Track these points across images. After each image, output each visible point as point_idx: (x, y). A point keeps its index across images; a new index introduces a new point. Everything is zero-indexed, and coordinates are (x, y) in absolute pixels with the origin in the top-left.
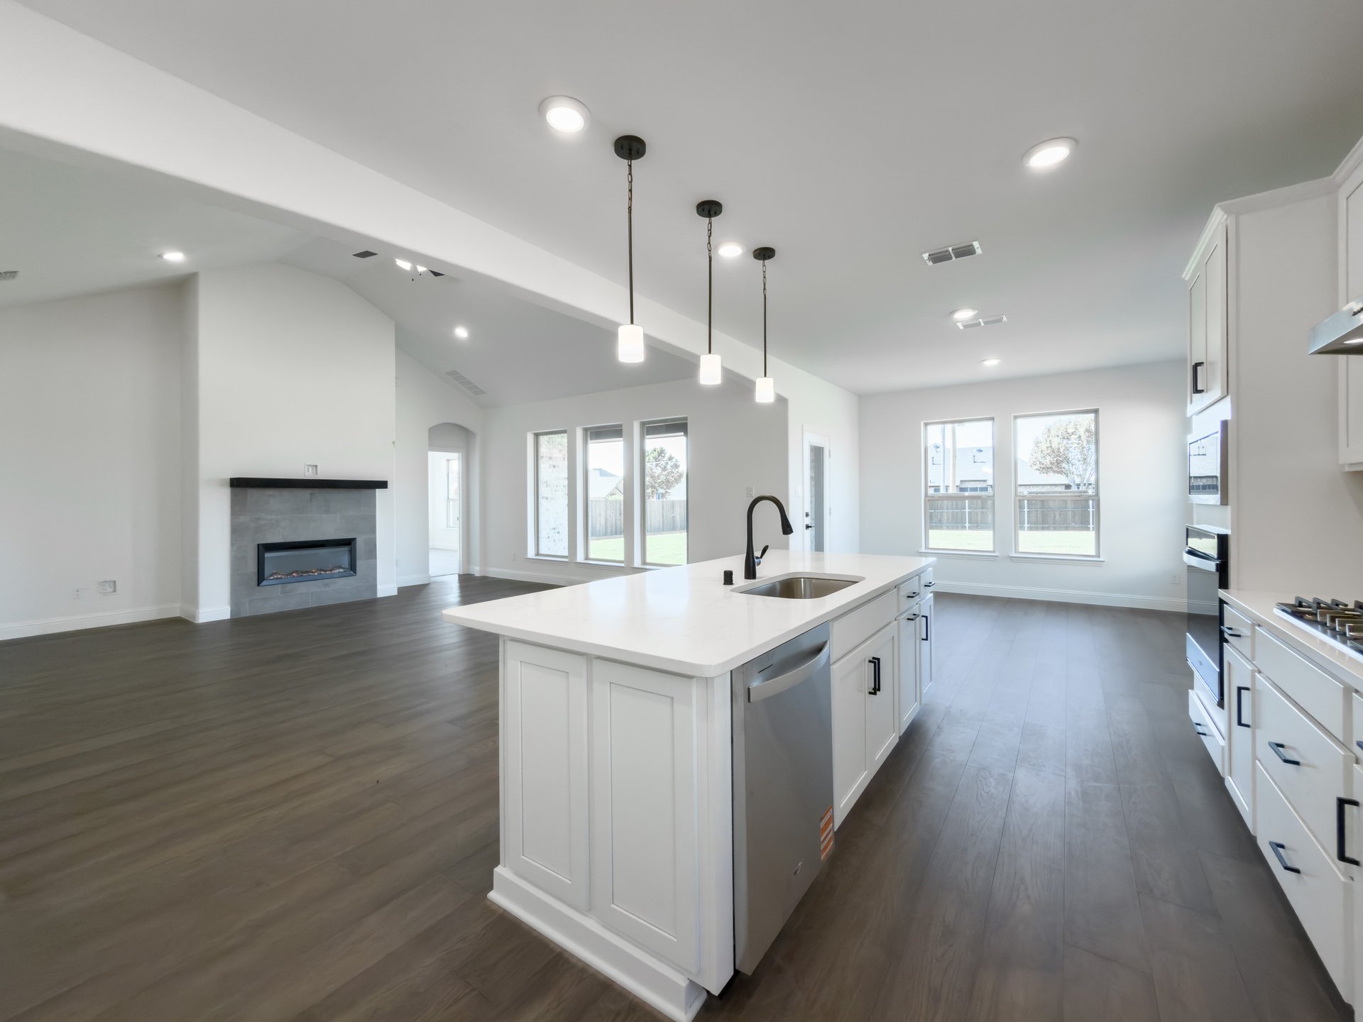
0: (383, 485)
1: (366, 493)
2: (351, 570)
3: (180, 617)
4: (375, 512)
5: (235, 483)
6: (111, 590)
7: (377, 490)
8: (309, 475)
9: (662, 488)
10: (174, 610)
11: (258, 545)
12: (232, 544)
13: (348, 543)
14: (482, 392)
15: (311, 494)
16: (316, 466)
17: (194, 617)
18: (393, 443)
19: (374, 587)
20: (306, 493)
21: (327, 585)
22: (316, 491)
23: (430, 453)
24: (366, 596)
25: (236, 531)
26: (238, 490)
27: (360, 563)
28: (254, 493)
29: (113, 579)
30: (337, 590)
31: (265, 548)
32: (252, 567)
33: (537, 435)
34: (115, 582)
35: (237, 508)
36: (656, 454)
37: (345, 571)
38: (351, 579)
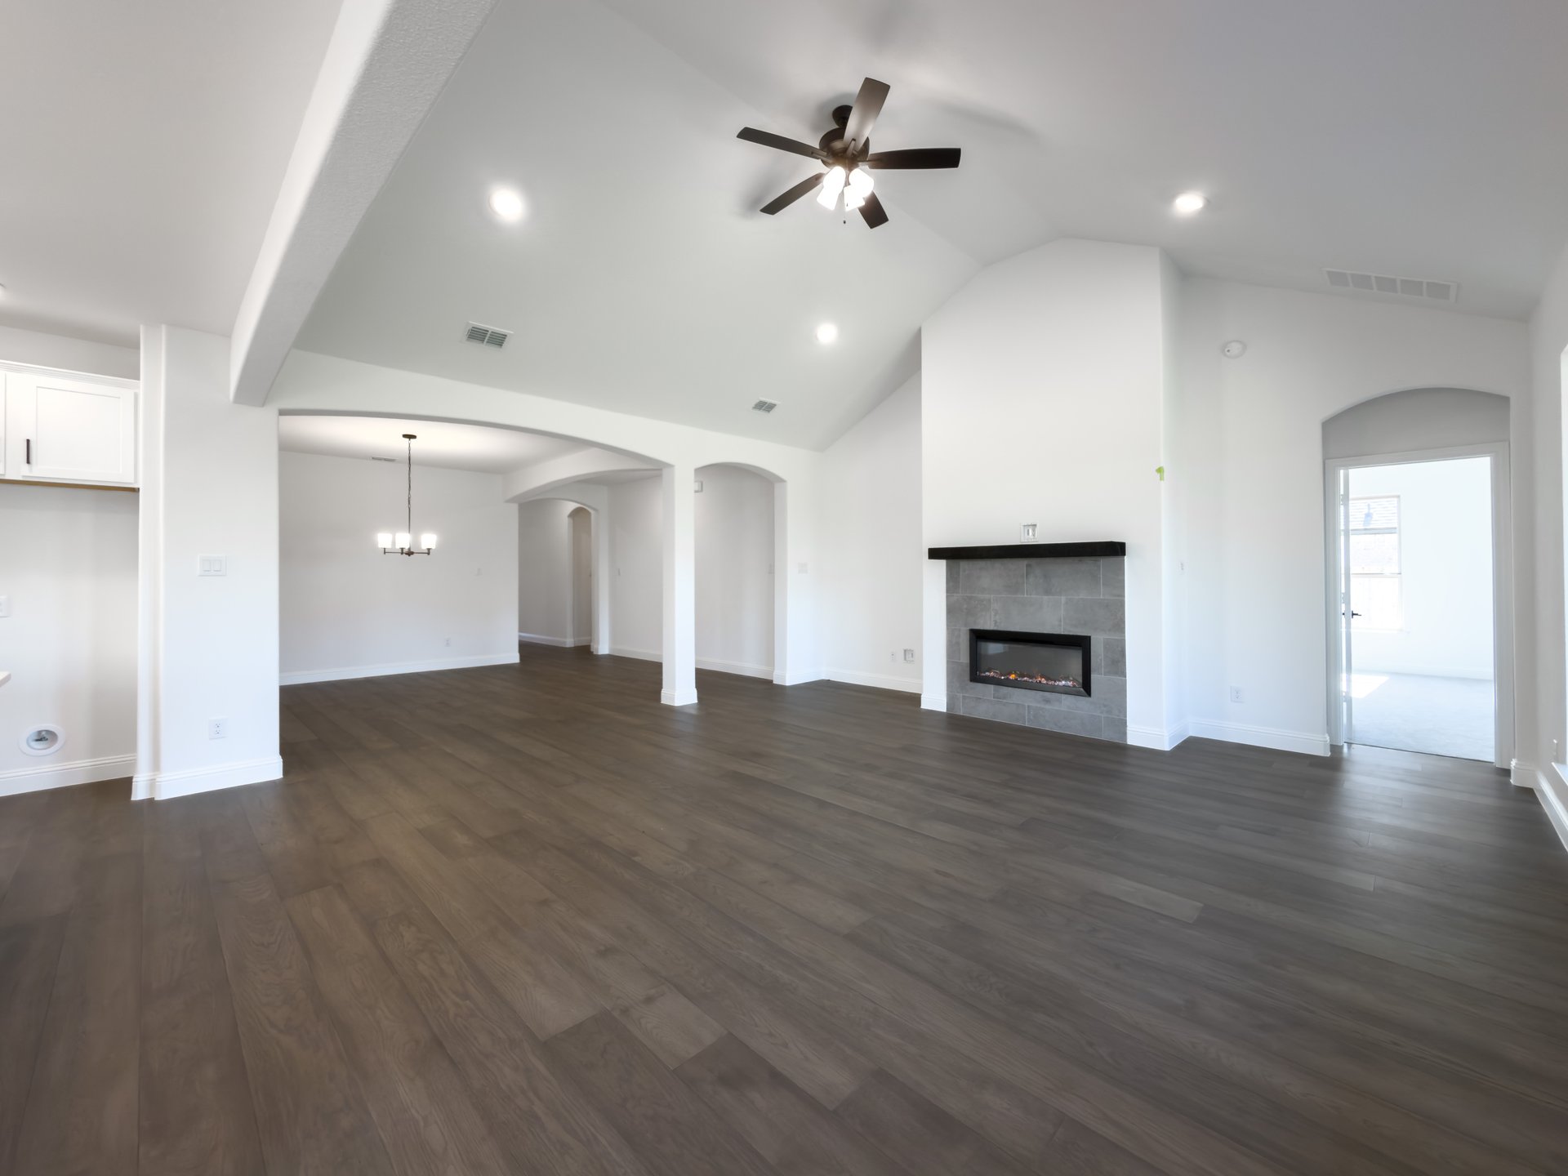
2: (1084, 687)
4: (1122, 595)
6: (912, 659)
7: (1125, 559)
11: (971, 632)
12: (947, 625)
13: (1080, 643)
15: (1029, 566)
16: (1034, 525)
19: (1122, 726)
20: (1018, 566)
21: (1047, 701)
22: (1033, 561)
24: (1106, 735)
25: (951, 611)
26: (954, 562)
27: (1097, 679)
28: (966, 567)
30: (1065, 714)
31: (979, 637)
32: (964, 658)
34: (913, 651)
35: (953, 583)
37: (1074, 686)
38: (1083, 702)
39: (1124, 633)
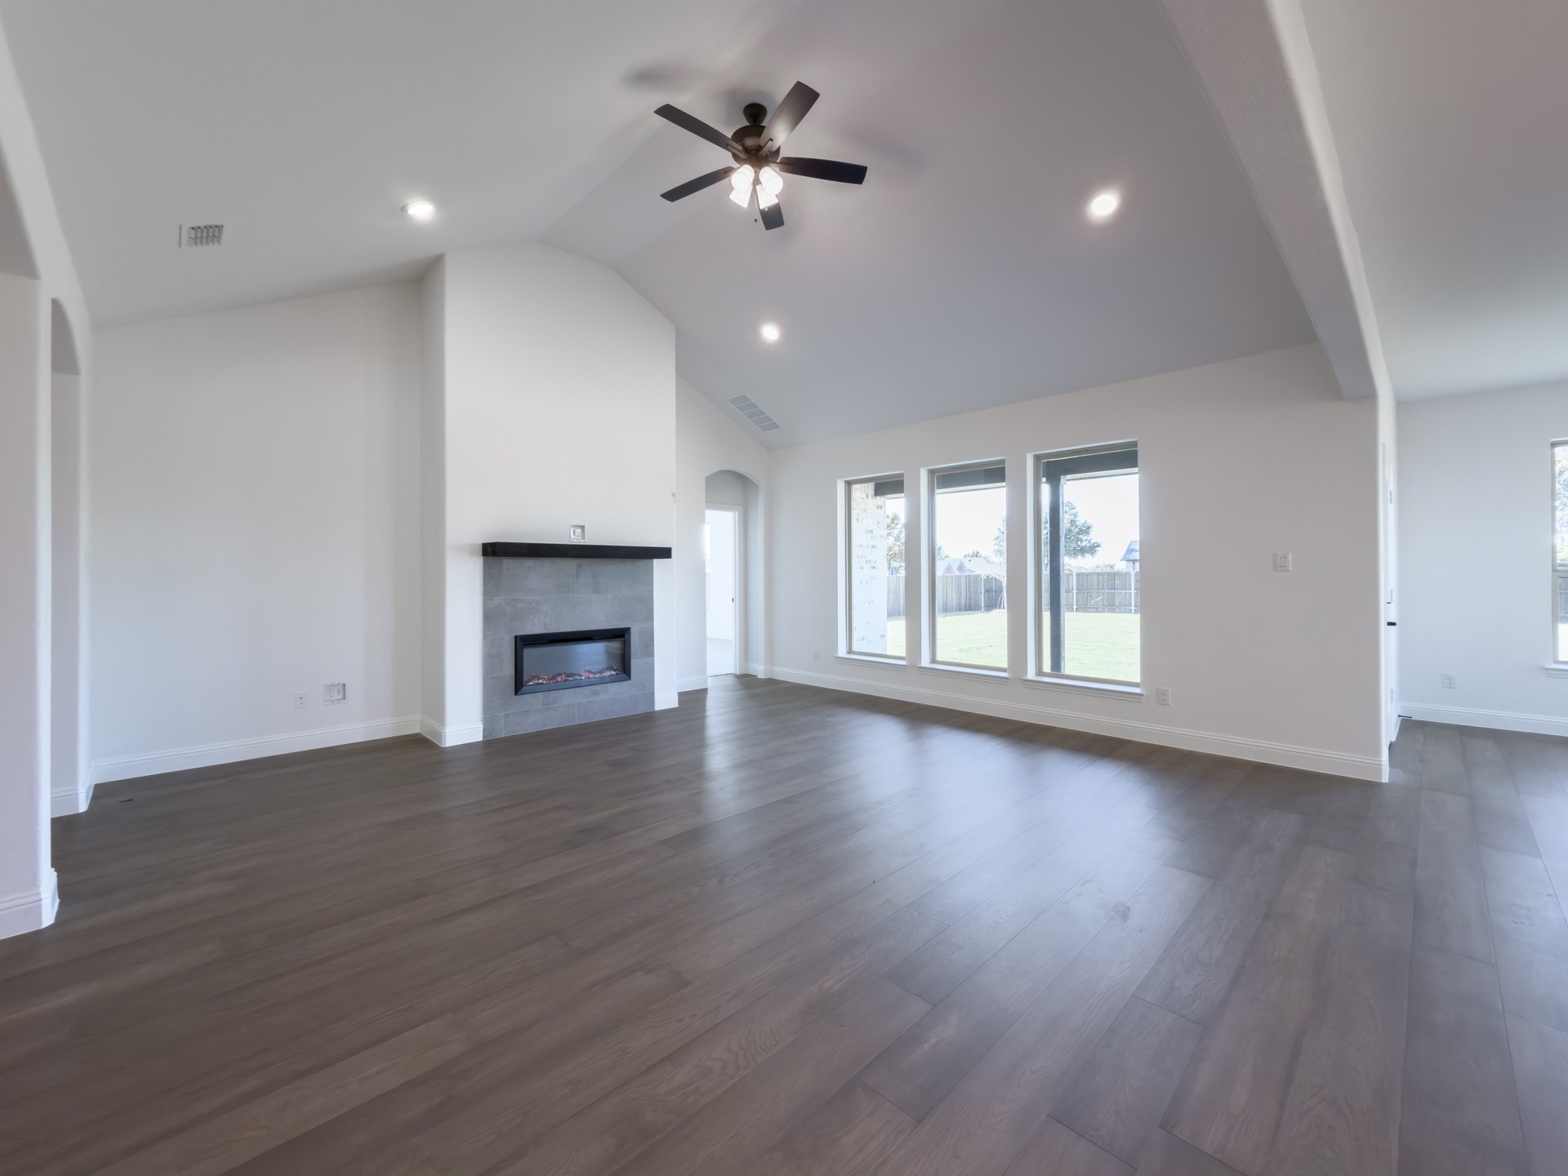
0: (665, 553)
1: (642, 563)
2: (625, 673)
3: (419, 734)
4: (652, 592)
5: (489, 549)
6: (340, 696)
7: (655, 561)
8: (575, 539)
9: (895, 561)
10: (412, 725)
11: (516, 637)
12: (485, 636)
13: (621, 635)
14: (776, 426)
15: (579, 566)
16: (583, 527)
17: (440, 735)
18: (674, 495)
19: (650, 696)
20: (569, 565)
21: (595, 694)
22: (583, 561)
23: (706, 511)
24: (641, 709)
25: (490, 618)
26: (491, 559)
27: (635, 663)
28: (509, 564)
29: (342, 682)
30: (610, 701)
31: (524, 642)
32: (509, 670)
33: (849, 484)
34: (344, 685)
35: (491, 584)
36: (889, 521)
37: (617, 674)
38: (625, 685)
39: (653, 621)
